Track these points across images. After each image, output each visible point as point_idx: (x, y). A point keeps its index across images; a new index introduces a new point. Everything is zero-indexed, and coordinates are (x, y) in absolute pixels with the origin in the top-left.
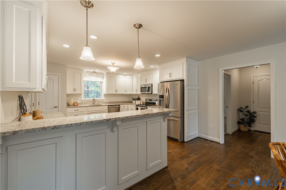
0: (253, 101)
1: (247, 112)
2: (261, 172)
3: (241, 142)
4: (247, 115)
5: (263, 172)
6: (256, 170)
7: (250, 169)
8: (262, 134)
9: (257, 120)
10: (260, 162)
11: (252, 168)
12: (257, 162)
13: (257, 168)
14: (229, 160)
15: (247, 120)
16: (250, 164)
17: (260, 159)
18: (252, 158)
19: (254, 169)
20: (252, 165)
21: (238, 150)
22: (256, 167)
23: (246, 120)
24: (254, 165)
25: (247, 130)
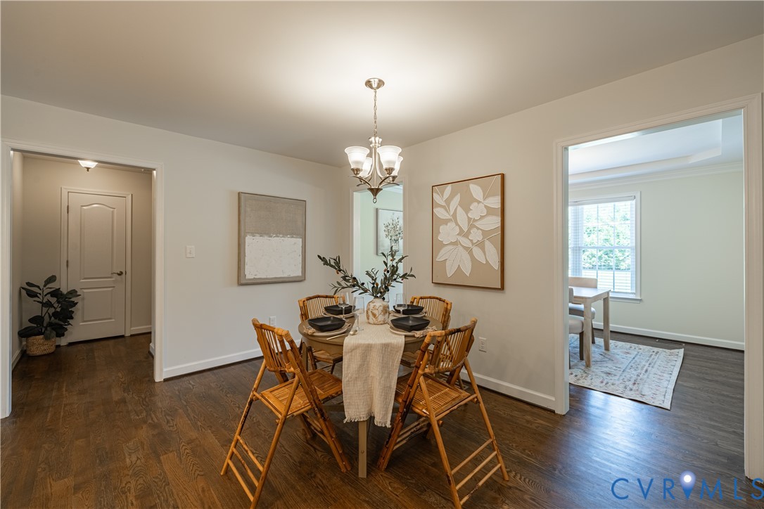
0: (67, 262)
1: (51, 296)
2: (168, 417)
3: (65, 384)
4: (49, 304)
5: (169, 415)
6: (156, 421)
7: (144, 426)
8: (95, 345)
9: (78, 311)
10: (147, 400)
11: (145, 422)
12: (144, 405)
13: (153, 416)
14: (80, 442)
15: (50, 318)
16: (133, 416)
17: (143, 396)
18: (125, 402)
19: (150, 421)
20: (140, 417)
21: (76, 406)
22: (150, 415)
23: (47, 319)
24: (144, 414)
25: (52, 349)
